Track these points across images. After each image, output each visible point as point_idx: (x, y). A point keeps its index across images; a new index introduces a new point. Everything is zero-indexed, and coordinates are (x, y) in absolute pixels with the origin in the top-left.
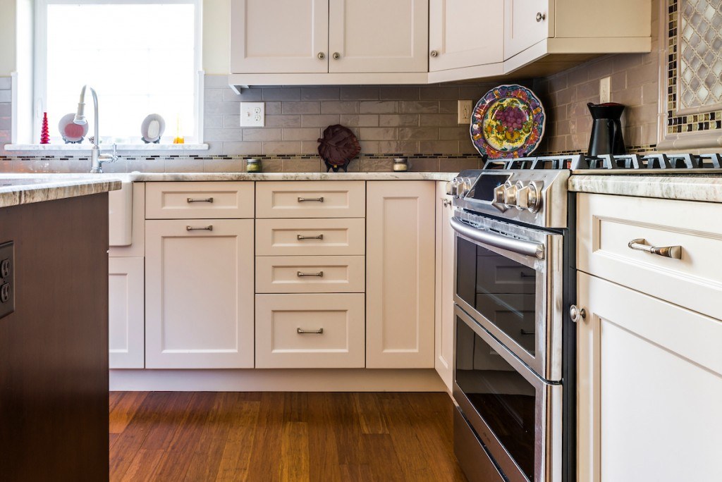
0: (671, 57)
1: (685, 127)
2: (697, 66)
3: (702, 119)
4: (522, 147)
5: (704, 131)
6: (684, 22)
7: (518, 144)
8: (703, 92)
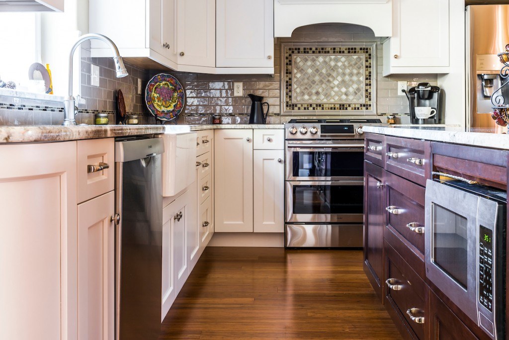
0: (287, 82)
1: (296, 108)
2: (303, 88)
3: (306, 106)
4: (173, 111)
5: (307, 110)
6: (295, 71)
7: (171, 109)
8: (306, 97)
